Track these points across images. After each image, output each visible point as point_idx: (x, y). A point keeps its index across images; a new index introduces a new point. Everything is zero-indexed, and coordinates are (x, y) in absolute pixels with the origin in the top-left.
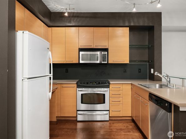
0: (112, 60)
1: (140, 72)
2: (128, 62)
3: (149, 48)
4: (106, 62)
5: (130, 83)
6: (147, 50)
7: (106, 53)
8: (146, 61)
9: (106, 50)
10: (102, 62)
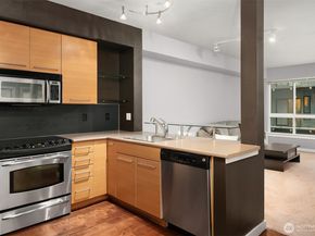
0: (68, 98)
1: (108, 119)
2: (96, 103)
3: (121, 80)
4: (59, 102)
5: (105, 137)
6: (118, 84)
7: (59, 83)
8: (116, 102)
9: (58, 78)
10: (51, 102)
